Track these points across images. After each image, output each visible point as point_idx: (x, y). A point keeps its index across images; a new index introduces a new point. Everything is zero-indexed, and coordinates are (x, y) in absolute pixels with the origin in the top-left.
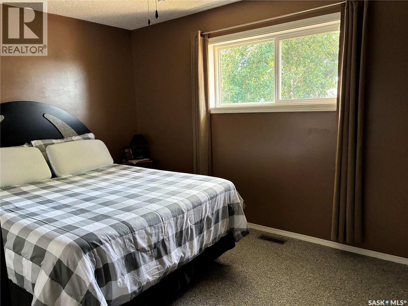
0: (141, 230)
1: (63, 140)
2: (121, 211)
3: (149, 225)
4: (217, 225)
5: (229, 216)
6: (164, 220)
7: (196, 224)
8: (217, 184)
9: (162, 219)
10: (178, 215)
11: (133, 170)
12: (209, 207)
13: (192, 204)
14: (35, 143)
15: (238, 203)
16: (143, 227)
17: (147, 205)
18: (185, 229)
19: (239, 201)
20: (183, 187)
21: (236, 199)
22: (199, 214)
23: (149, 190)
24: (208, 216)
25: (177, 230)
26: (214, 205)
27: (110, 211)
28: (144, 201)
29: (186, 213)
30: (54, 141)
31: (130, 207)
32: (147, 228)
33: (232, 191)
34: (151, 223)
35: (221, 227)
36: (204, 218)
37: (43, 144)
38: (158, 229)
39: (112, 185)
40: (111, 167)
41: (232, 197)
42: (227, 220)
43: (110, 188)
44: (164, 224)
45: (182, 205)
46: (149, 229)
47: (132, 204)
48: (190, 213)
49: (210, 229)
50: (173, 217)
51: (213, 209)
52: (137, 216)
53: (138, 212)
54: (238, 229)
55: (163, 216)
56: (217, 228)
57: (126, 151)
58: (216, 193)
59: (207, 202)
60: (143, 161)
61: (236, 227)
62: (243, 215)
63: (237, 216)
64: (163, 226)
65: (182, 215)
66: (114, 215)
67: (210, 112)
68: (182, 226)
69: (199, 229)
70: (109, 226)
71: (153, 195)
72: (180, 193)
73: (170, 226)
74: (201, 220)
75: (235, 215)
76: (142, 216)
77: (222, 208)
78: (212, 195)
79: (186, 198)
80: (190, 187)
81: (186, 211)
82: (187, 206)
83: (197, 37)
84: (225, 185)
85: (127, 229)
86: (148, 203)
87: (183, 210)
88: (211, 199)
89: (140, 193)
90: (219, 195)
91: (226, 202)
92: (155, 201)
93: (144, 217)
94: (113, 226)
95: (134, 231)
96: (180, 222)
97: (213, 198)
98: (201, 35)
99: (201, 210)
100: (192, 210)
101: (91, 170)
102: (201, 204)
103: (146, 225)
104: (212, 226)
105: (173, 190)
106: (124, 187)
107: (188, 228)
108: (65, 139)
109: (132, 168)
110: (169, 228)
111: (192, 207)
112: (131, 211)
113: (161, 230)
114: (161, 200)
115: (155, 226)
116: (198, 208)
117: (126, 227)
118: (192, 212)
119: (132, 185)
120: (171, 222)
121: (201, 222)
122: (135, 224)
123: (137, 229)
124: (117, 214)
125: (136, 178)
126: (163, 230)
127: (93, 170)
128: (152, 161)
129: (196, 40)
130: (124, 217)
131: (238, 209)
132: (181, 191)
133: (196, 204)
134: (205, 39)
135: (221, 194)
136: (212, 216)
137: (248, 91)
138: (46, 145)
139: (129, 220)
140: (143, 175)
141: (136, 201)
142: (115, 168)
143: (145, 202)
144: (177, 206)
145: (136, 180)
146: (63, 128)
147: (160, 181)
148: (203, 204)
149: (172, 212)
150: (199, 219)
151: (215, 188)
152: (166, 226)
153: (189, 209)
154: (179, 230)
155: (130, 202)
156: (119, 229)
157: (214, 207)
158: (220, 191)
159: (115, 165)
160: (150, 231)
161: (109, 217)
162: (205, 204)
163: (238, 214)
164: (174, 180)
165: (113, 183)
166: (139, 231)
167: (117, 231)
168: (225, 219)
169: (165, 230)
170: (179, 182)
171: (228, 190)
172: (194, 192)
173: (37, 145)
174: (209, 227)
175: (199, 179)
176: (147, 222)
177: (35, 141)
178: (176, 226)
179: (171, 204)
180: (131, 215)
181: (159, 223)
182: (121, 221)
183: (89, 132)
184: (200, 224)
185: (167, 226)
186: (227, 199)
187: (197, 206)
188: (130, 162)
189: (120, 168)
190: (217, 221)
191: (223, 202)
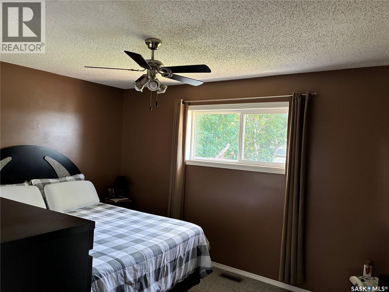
0: (130, 267)
1: (58, 179)
2: (113, 250)
3: (136, 263)
4: (187, 264)
5: (197, 256)
6: (147, 259)
7: (171, 262)
8: (189, 229)
9: (146, 258)
10: (158, 255)
11: (118, 210)
12: (182, 249)
13: (169, 245)
14: (35, 182)
15: (205, 246)
16: (132, 264)
17: (134, 245)
18: (162, 267)
19: (206, 244)
20: (161, 230)
21: (204, 242)
22: (174, 254)
23: (133, 230)
24: (180, 256)
25: (156, 267)
26: (186, 247)
27: (104, 249)
28: (130, 241)
29: (164, 253)
30: (51, 180)
31: (120, 246)
32: (135, 265)
33: (201, 235)
34: (138, 261)
35: (190, 265)
36: (177, 258)
37: (41, 183)
38: (143, 266)
39: (101, 224)
40: (97, 205)
41: (200, 240)
42: (195, 260)
43: (100, 227)
44: (147, 262)
45: (161, 247)
46: (135, 266)
47: (121, 243)
48: (167, 253)
49: (181, 267)
50: (154, 256)
51: (185, 251)
52: (127, 254)
53: (127, 251)
54: (203, 268)
55: (147, 255)
56: (187, 266)
57: (109, 190)
58: (188, 237)
59: (181, 245)
60: (123, 200)
61: (202, 266)
62: (208, 256)
63: (203, 256)
64: (146, 264)
65: (161, 255)
66: (109, 253)
67: (186, 163)
68: (161, 264)
69: (173, 266)
70: (107, 262)
71: (138, 236)
72: (160, 235)
73: (152, 263)
74: (175, 259)
75: (202, 256)
76: (131, 255)
77: (192, 250)
78: (185, 238)
79: (165, 241)
80: (167, 230)
81: (164, 251)
82: (165, 247)
83: (179, 104)
84: (196, 230)
85: (120, 265)
86: (134, 243)
87: (162, 250)
88: (184, 242)
89: (126, 233)
90: (190, 239)
91: (195, 244)
92: (140, 242)
93: (132, 255)
94: (109, 263)
95: (125, 267)
96: (159, 261)
97: (186, 241)
98: (183, 103)
99: (176, 251)
100: (169, 251)
101: (80, 208)
102: (176, 246)
103: (134, 262)
104: (183, 264)
105: (153, 232)
106: (112, 227)
107: (165, 266)
108: (60, 179)
109: (116, 208)
110: (150, 265)
111: (169, 248)
112: (122, 249)
113: (144, 267)
114: (144, 241)
115: (140, 263)
116: (173, 249)
117: (119, 264)
118: (168, 252)
119: (118, 225)
120: (152, 260)
121: (175, 261)
122: (126, 262)
123: (128, 266)
124: (111, 252)
125: (121, 218)
126: (146, 267)
127: (82, 207)
128: (131, 201)
129: (179, 106)
130: (117, 255)
131: (204, 251)
132: (160, 234)
133: (172, 246)
134: (186, 106)
135: (192, 237)
136: (183, 256)
137: (216, 136)
138: (44, 184)
139: (121, 258)
140: (126, 216)
141: (124, 241)
142: (101, 207)
143: (132, 242)
144: (157, 247)
145: (122, 221)
146: (58, 169)
147: (141, 222)
148: (177, 246)
149: (153, 252)
150: (174, 259)
151: (188, 233)
152: (148, 263)
153: (167, 250)
154: (158, 267)
155: (119, 242)
156: (114, 265)
157: (186, 249)
158: (191, 235)
159: (101, 204)
160: (136, 268)
161: (105, 255)
162: (179, 246)
163: (204, 255)
164: (153, 223)
165: (102, 223)
166: (129, 267)
167: (113, 266)
168: (194, 259)
169: (148, 267)
170: (157, 225)
171: (198, 234)
172: (170, 235)
173: (36, 183)
174: (181, 265)
175: (174, 223)
176: (135, 259)
177: (35, 180)
178: (156, 264)
179: (153, 245)
180: (122, 253)
181: (143, 261)
182: (115, 259)
183: (80, 173)
184: (174, 262)
185: (150, 264)
186: (197, 242)
187: (173, 248)
188: (112, 201)
189: (106, 208)
190: (187, 261)
191: (193, 244)
